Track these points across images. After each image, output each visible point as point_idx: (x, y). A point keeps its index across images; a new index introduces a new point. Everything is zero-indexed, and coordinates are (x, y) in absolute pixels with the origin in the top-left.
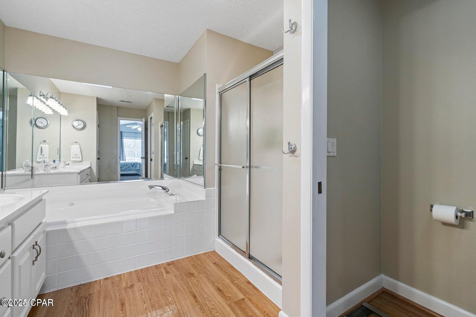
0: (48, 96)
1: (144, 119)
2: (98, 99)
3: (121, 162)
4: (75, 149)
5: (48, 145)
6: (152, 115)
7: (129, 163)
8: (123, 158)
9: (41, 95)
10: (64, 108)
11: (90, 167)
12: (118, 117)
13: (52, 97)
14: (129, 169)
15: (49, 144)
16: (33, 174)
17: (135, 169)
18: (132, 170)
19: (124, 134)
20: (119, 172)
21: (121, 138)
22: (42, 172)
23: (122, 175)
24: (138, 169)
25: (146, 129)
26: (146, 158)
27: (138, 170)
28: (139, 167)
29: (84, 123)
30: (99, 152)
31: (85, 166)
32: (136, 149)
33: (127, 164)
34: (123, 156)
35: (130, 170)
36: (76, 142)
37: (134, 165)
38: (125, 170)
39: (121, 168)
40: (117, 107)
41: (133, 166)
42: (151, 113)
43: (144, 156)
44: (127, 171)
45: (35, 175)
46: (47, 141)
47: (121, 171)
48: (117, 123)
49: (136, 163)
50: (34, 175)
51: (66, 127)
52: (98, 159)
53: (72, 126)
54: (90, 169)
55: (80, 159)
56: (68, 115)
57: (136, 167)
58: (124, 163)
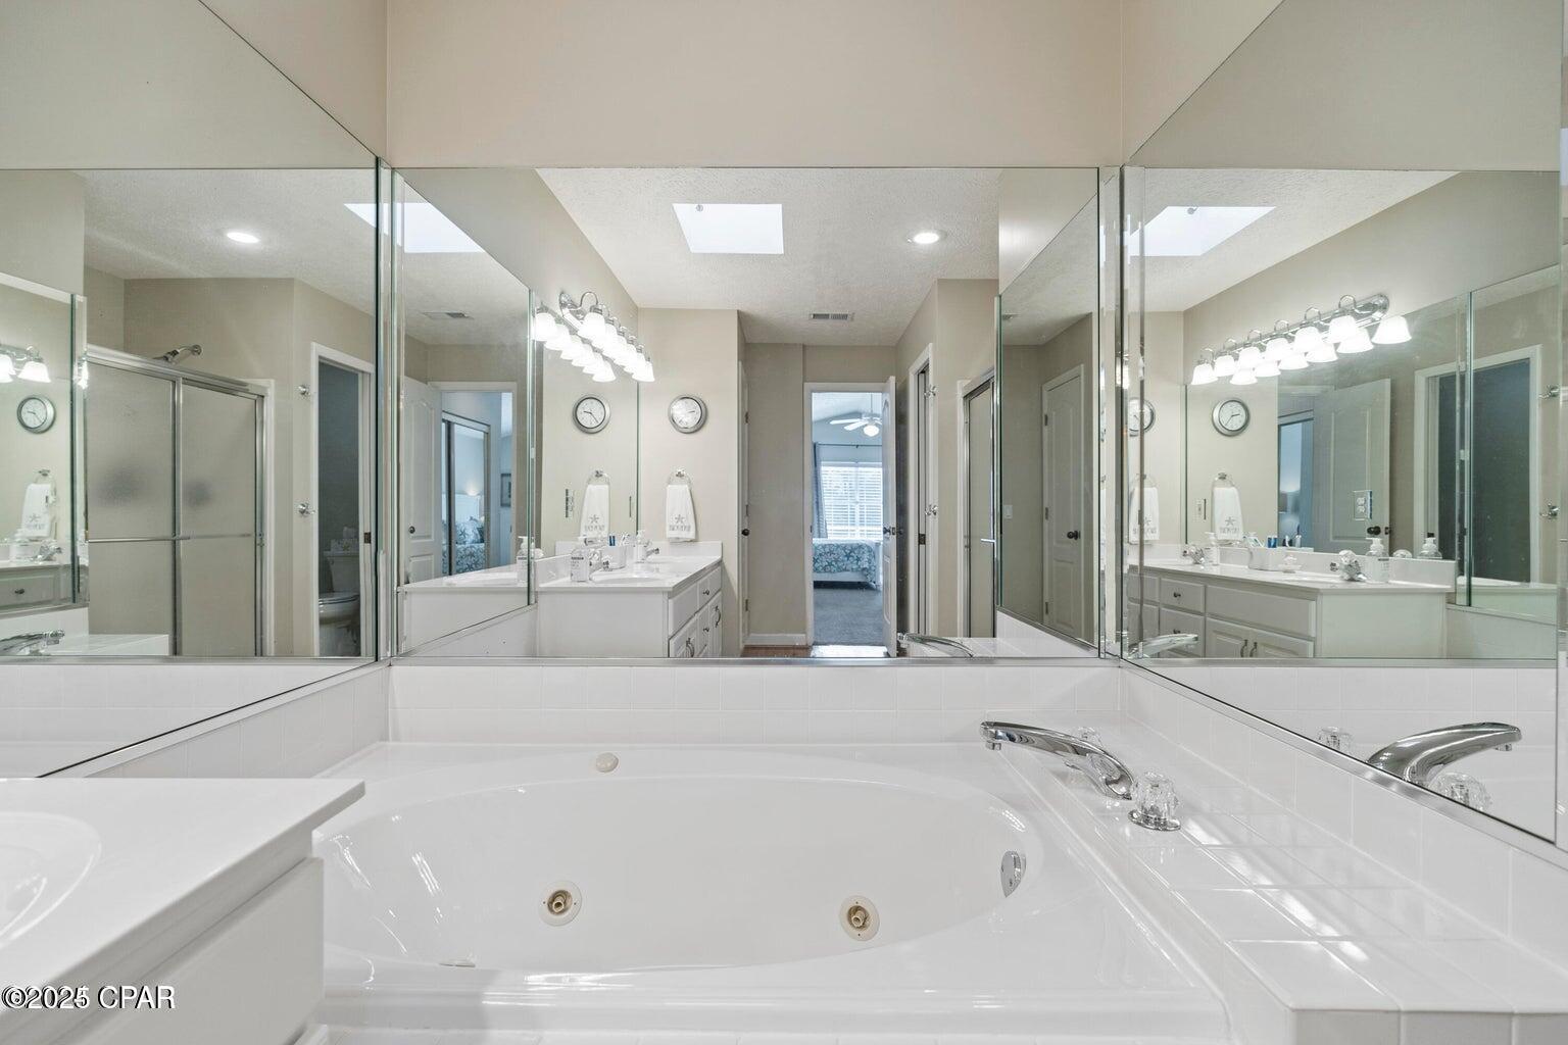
0: (586, 306)
1: (892, 379)
2: (744, 320)
3: (816, 541)
4: (677, 497)
5: (607, 486)
6: (929, 354)
7: (838, 546)
8: (819, 527)
9: (563, 305)
10: (642, 356)
11: (720, 563)
12: (804, 381)
13: (595, 309)
14: (839, 568)
15: (609, 484)
16: (532, 589)
17: (855, 567)
18: (845, 570)
19: (823, 452)
20: (811, 577)
21: (816, 465)
22: (564, 581)
23: (818, 585)
24: (866, 565)
25: (901, 419)
26: (901, 532)
27: (864, 569)
28: (869, 561)
29: (702, 405)
30: (747, 510)
31: (702, 558)
32: (858, 498)
33: (831, 550)
34: (819, 524)
35: (840, 570)
36: (679, 475)
37: (852, 551)
38: (824, 568)
39: (815, 561)
40: (804, 346)
41: (848, 556)
42: (926, 345)
43: (893, 524)
44: (830, 571)
45: (542, 592)
46: (605, 475)
47: (816, 570)
48: (803, 407)
49: (860, 547)
50: (536, 592)
51: (653, 423)
52: (745, 533)
53: (667, 419)
54: (719, 568)
55: (691, 535)
56: (653, 379)
57: (858, 559)
58: (824, 547)
